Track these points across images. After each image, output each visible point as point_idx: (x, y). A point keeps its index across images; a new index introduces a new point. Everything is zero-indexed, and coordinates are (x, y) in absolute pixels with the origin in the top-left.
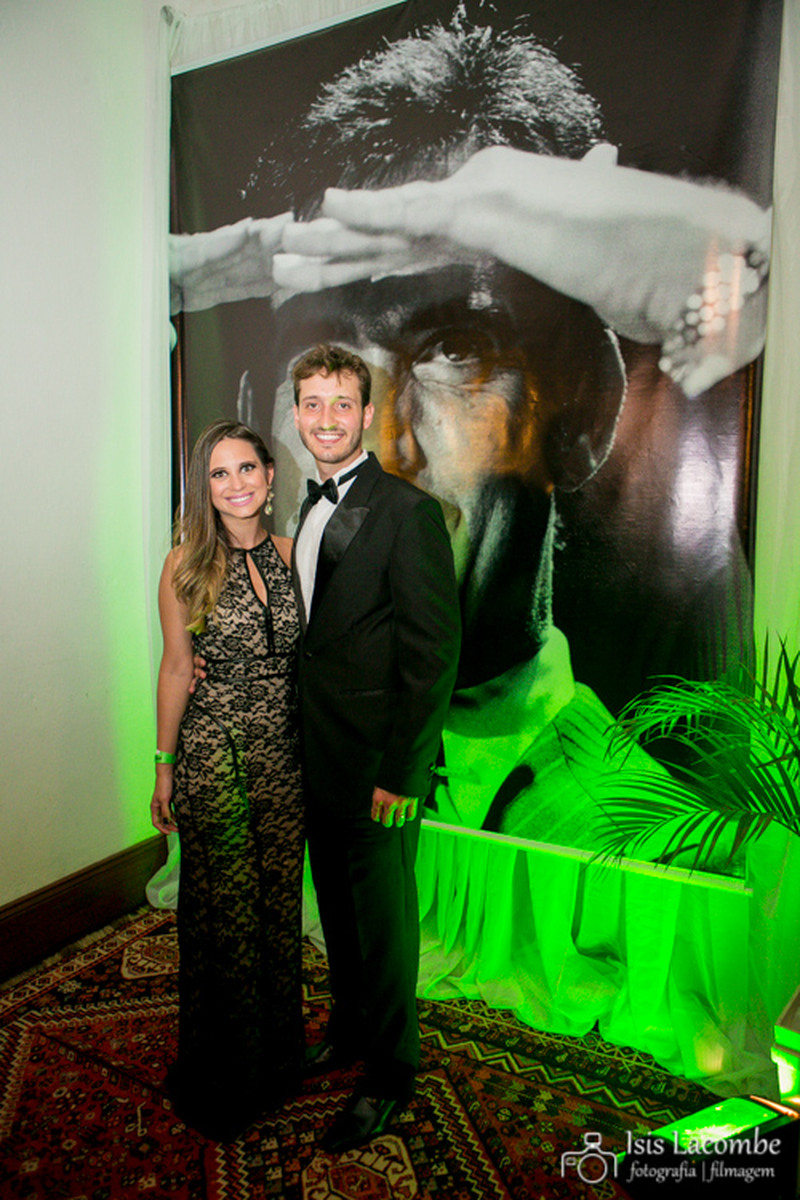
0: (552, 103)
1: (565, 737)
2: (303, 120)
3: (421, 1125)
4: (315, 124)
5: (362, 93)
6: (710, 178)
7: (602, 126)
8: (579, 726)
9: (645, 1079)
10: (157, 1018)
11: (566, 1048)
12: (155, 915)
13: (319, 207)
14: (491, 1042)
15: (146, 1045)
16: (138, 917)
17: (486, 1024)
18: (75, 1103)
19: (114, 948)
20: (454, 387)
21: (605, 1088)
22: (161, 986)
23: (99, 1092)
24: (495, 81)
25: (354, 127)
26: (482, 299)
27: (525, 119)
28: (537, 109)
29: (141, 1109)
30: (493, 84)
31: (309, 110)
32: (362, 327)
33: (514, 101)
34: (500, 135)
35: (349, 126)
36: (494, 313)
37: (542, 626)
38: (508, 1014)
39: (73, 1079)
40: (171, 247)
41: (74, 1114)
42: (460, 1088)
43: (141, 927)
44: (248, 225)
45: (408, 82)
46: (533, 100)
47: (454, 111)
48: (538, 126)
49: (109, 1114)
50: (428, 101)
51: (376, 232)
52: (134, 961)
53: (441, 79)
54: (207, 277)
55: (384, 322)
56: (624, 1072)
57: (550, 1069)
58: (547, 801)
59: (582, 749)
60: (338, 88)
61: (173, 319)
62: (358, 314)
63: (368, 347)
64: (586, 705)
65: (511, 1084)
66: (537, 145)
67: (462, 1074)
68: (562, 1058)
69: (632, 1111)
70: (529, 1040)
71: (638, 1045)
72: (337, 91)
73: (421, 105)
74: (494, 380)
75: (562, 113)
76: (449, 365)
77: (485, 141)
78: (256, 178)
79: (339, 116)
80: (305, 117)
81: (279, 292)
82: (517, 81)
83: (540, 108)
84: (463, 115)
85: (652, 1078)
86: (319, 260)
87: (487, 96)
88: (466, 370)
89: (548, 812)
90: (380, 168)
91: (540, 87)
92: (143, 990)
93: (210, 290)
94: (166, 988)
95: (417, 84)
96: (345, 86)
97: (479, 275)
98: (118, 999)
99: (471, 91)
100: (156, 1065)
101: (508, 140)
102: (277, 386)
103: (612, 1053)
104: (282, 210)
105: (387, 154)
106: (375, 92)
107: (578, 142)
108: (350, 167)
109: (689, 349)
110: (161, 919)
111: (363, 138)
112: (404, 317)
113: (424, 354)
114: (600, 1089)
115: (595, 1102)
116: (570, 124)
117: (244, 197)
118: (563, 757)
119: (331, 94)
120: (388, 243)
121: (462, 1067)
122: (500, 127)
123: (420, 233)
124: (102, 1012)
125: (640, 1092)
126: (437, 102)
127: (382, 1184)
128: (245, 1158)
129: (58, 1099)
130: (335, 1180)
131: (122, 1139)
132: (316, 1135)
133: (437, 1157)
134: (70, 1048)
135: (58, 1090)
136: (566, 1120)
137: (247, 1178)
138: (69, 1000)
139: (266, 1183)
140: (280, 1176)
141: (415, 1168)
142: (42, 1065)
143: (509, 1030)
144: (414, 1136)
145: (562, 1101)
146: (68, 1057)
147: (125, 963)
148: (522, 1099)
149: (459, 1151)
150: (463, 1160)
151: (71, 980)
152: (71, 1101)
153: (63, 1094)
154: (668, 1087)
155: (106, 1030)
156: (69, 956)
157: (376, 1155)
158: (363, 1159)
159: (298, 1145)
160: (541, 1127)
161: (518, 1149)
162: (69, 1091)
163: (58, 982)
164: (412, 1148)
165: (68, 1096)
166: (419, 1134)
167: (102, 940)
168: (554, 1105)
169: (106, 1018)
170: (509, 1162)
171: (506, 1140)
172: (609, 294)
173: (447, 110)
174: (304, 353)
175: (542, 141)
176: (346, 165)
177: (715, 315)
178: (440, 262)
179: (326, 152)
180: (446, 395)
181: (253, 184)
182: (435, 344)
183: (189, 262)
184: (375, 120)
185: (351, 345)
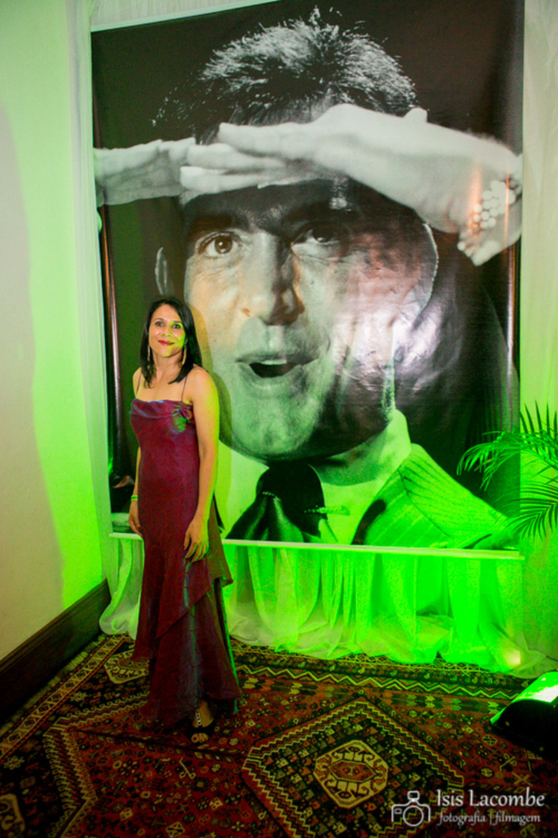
0: (383, 80)
1: (406, 478)
2: (200, 74)
3: (368, 730)
4: (209, 78)
5: (245, 60)
6: (485, 134)
7: (416, 98)
8: (415, 471)
9: (479, 678)
11: (427, 671)
12: (112, 639)
13: (215, 135)
14: (382, 676)
16: (100, 642)
17: (372, 666)
18: (133, 768)
19: (96, 666)
20: (323, 259)
21: (460, 687)
22: (145, 683)
23: (146, 758)
24: (342, 61)
25: (241, 82)
26: (339, 202)
27: (365, 88)
28: (372, 82)
29: (182, 762)
30: (342, 63)
31: (204, 68)
32: (253, 218)
33: (357, 76)
34: (348, 97)
35: (236, 82)
36: (348, 212)
37: (389, 410)
38: (383, 658)
39: (121, 754)
40: (95, 157)
41: (137, 776)
42: (379, 705)
43: (106, 649)
44: (159, 145)
45: (279, 56)
47: (314, 78)
48: (374, 93)
49: (162, 770)
50: (295, 70)
51: (261, 155)
52: (116, 672)
53: (304, 56)
54: (126, 180)
55: (269, 216)
56: (466, 677)
57: (425, 684)
58: (395, 520)
59: (417, 485)
60: (226, 55)
61: (99, 210)
62: (248, 210)
63: (257, 232)
64: (419, 457)
65: (407, 696)
66: (374, 106)
67: (375, 697)
68: (427, 676)
69: (481, 696)
70: (403, 670)
71: (468, 661)
72: (225, 57)
73: (289, 72)
74: (350, 254)
75: (390, 87)
76: (318, 245)
77: (337, 100)
78: (164, 112)
79: (228, 74)
80: (201, 72)
81: (186, 193)
82: (358, 63)
83: (375, 82)
84: (321, 82)
85: (483, 677)
86: (217, 172)
87: (337, 71)
88: (330, 248)
89: (396, 527)
90: (261, 112)
91: (374, 69)
92: (134, 689)
93: (128, 190)
95: (286, 57)
96: (232, 54)
97: (338, 186)
98: (120, 697)
99: (326, 66)
100: (175, 733)
101: (353, 101)
102: (188, 258)
103: (454, 668)
104: (188, 136)
105: (266, 103)
106: (254, 60)
107: (400, 106)
108: (238, 110)
109: (476, 238)
110: (118, 641)
111: (248, 91)
112: (284, 212)
113: (299, 237)
114: (458, 688)
115: (459, 696)
116: (395, 94)
117: (154, 125)
118: (405, 492)
119: (221, 58)
120: (268, 162)
121: (372, 693)
122: (348, 92)
123: (293, 157)
124: (113, 708)
125: (480, 685)
126: (302, 71)
127: (366, 768)
128: (272, 774)
129: (119, 769)
130: (336, 773)
131: (181, 783)
132: (308, 751)
133: (388, 746)
134: (106, 735)
135: (115, 763)
136: (449, 708)
137: (280, 786)
138: (84, 705)
139: (294, 785)
140: (300, 779)
141: (379, 754)
142: (92, 751)
143: (389, 667)
144: (368, 737)
145: (440, 700)
146: (108, 741)
147: (110, 674)
148: (418, 703)
149: (399, 739)
150: (405, 744)
151: (77, 692)
152: (129, 768)
153: (120, 765)
154: (494, 679)
155: (124, 719)
156: (66, 677)
157: (352, 753)
158: (346, 757)
159: (300, 759)
160: (437, 716)
161: (432, 730)
162: (123, 762)
163: (67, 695)
164: (371, 744)
165: (125, 765)
166: (370, 735)
167: (83, 662)
168: (438, 702)
169: (120, 712)
170: (431, 739)
171: (422, 727)
172: (424, 202)
173: (309, 78)
174: (208, 236)
175: (377, 103)
176: (235, 108)
177: (491, 217)
178: (308, 177)
179: (219, 98)
180: (317, 264)
181: (161, 116)
182: (307, 231)
183: (109, 169)
184: (256, 79)
185: (245, 230)
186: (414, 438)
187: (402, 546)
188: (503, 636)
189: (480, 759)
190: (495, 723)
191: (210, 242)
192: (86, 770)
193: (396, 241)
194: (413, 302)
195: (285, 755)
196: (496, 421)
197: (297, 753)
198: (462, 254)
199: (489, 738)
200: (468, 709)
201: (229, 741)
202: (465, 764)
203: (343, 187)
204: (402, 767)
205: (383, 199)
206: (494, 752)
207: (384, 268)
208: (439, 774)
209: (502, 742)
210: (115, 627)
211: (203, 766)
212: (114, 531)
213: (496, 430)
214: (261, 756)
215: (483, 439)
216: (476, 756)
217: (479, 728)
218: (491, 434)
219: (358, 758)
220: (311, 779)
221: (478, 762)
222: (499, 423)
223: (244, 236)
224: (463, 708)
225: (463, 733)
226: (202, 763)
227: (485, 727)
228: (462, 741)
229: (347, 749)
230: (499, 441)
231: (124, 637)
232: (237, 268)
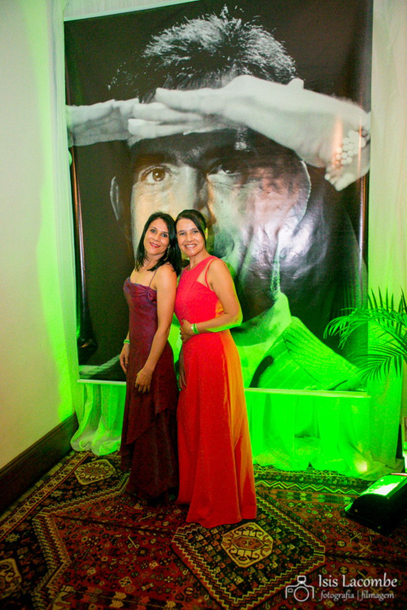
0: (273, 58)
1: (287, 341)
2: (142, 53)
3: (260, 516)
4: (148, 56)
5: (175, 43)
6: (345, 98)
7: (296, 71)
8: (294, 335)
9: (338, 480)
10: (112, 499)
11: (302, 476)
12: (79, 455)
13: (153, 97)
14: (270, 479)
15: (115, 511)
16: (71, 457)
17: (263, 473)
18: (95, 541)
19: (69, 473)
20: (229, 186)
21: (324, 487)
23: (104, 535)
24: (244, 45)
25: (171, 59)
26: (241, 145)
27: (260, 64)
28: (265, 60)
29: (130, 537)
30: (243, 46)
31: (146, 48)
32: (179, 156)
33: (254, 55)
34: (248, 70)
35: (168, 58)
36: (247, 152)
37: (276, 293)
38: (271, 467)
39: (87, 532)
40: (67, 112)
41: (99, 546)
42: (267, 499)
43: (75, 461)
44: (113, 103)
45: (199, 40)
46: (263, 55)
47: (224, 57)
48: (266, 68)
49: (116, 542)
50: (210, 50)
51: (185, 111)
52: (83, 477)
53: (217, 41)
54: (89, 128)
55: (191, 155)
56: (329, 480)
57: (300, 484)
58: (280, 370)
59: (295, 345)
60: (161, 39)
61: (70, 149)
62: (177, 150)
63: (182, 166)
64: (297, 326)
65: (287, 493)
66: (265, 76)
67: (265, 494)
68: (302, 479)
69: (339, 493)
70: (285, 475)
71: (331, 469)
73: (206, 52)
74: (249, 182)
75: (278, 63)
76: (226, 176)
77: (240, 72)
78: (116, 79)
79: (162, 52)
80: (143, 52)
81: (132, 138)
82: (255, 46)
83: (267, 60)
84: (229, 59)
85: (340, 480)
86: (154, 123)
87: (240, 51)
88: (234, 178)
89: (280, 376)
90: (186, 80)
91: (266, 50)
92: (96, 488)
93: (91, 135)
94: (107, 485)
95: (204, 41)
96: (165, 39)
97: (240, 134)
98: (86, 494)
99: (232, 48)
100: (125, 518)
101: (251, 73)
102: (133, 184)
103: (321, 474)
104: (133, 97)
105: (190, 73)
106: (181, 43)
107: (285, 77)
108: (169, 78)
109: (338, 171)
110: (84, 456)
111: (176, 65)
112: (202, 152)
113: (212, 170)
114: (323, 488)
115: (324, 493)
116: (281, 68)
118: (287, 350)
119: (157, 41)
120: (191, 116)
121: (263, 491)
122: (248, 66)
123: (208, 113)
124: (81, 501)
125: (338, 485)
126: (215, 51)
127: (257, 541)
128: (192, 545)
129: (86, 543)
130: (237, 545)
131: (129, 551)
132: (218, 530)
133: (274, 526)
134: (76, 520)
135: (83, 538)
136: (316, 501)
137: (198, 553)
138: (60, 499)
139: (208, 552)
140: (212, 548)
141: (267, 532)
142: (67, 530)
143: (275, 473)
144: (260, 521)
145: (311, 495)
146: (78, 524)
147: (78, 478)
148: (295, 497)
149: (282, 522)
150: (285, 525)
151: (55, 490)
152: (93, 541)
153: (87, 540)
154: (348, 481)
155: (89, 509)
156: (47, 480)
157: (248, 531)
158: (244, 534)
159: (212, 535)
160: (308, 506)
161: (304, 516)
162: (89, 537)
163: (49, 492)
164: (262, 525)
165: (90, 539)
166: (261, 519)
167: (60, 470)
168: (309, 497)
169: (86, 504)
170: (303, 521)
171: (297, 514)
172: (302, 145)
173: (220, 56)
174: (148, 169)
175: (268, 74)
176: (167, 77)
177: (348, 156)
178: (219, 127)
179: (155, 70)
180: (225, 189)
181: (115, 83)
182: (218, 166)
183: (78, 120)
184: (182, 57)
185: (174, 164)
186: (293, 313)
187: (285, 388)
188: (355, 451)
189: (337, 534)
190: (348, 511)
191: (149, 173)
192: (63, 543)
193: (282, 173)
194: (293, 216)
195: (201, 532)
196: (351, 300)
197: (210, 531)
198: (328, 183)
199: (343, 520)
200: (330, 501)
201: (163, 523)
202: (326, 538)
203: (244, 134)
204: (283, 540)
205: (272, 143)
206: (347, 530)
207: (272, 192)
208: (308, 544)
209: (352, 524)
210: (82, 446)
211: (144, 539)
212: (81, 378)
213: (351, 307)
214: (185, 533)
215: (342, 314)
216: (334, 533)
217: (337, 513)
218: (348, 310)
219: (252, 534)
220: (220, 548)
221: (335, 536)
222: (353, 302)
223: (173, 169)
224: (326, 501)
225: (326, 518)
226: (144, 538)
227: (341, 514)
228: (325, 523)
229: (245, 528)
230: (354, 314)
231: (88, 452)
232: (169, 191)
